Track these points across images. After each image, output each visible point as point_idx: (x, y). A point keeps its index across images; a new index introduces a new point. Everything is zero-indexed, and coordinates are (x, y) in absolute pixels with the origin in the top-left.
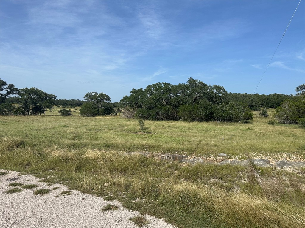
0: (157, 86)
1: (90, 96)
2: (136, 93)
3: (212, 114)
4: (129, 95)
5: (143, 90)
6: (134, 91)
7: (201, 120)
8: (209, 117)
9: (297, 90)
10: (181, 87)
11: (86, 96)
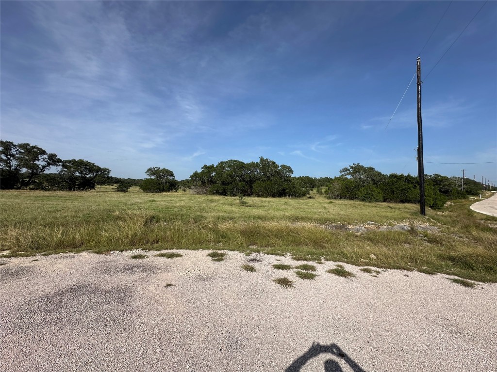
0: (229, 163)
1: (152, 171)
2: (208, 169)
3: (284, 190)
4: (200, 171)
5: (215, 166)
6: (205, 167)
7: (274, 196)
8: (281, 194)
9: (341, 172)
10: (253, 165)
11: (148, 171)
